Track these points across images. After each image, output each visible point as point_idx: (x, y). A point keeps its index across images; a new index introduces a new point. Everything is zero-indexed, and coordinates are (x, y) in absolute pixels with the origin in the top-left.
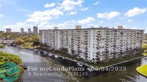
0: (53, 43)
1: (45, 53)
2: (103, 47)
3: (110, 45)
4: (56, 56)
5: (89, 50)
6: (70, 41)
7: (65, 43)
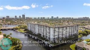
0: (34, 30)
1: (30, 35)
2: (57, 35)
3: (60, 34)
4: (36, 38)
5: (50, 36)
6: (42, 31)
7: (40, 31)
